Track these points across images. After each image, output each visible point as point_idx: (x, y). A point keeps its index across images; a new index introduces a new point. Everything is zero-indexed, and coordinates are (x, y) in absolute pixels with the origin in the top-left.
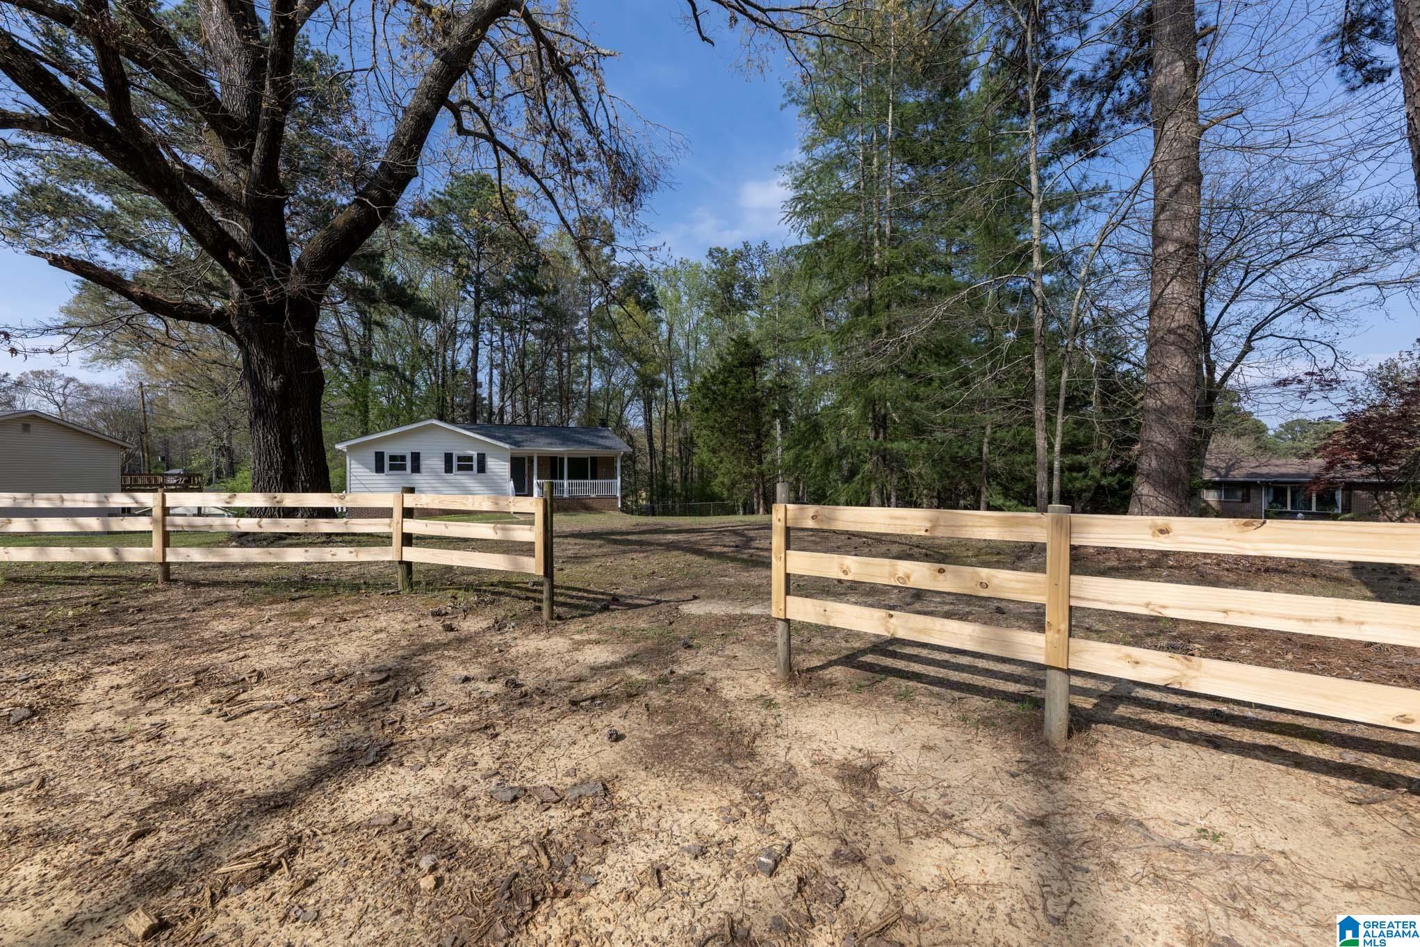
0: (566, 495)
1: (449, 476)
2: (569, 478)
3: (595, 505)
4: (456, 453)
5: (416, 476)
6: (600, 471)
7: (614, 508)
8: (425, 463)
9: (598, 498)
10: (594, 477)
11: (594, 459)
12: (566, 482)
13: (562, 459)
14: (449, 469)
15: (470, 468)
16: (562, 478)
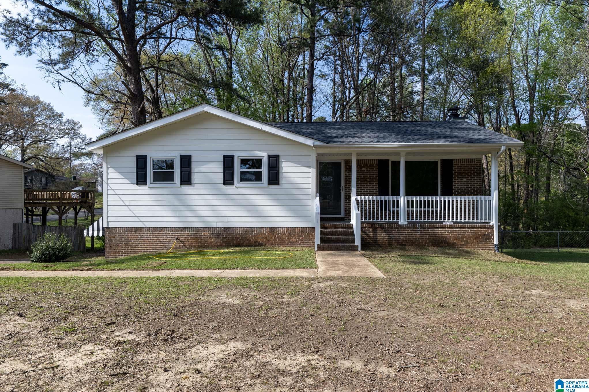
0: (402, 221)
1: (230, 189)
2: (407, 194)
3: (452, 237)
4: (239, 154)
5: (186, 188)
6: (458, 181)
7: (486, 244)
8: (197, 172)
9: (458, 226)
10: (447, 191)
11: (447, 164)
12: (402, 200)
13: (396, 164)
14: (228, 180)
15: (258, 177)
16: (396, 192)
